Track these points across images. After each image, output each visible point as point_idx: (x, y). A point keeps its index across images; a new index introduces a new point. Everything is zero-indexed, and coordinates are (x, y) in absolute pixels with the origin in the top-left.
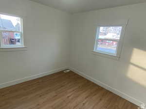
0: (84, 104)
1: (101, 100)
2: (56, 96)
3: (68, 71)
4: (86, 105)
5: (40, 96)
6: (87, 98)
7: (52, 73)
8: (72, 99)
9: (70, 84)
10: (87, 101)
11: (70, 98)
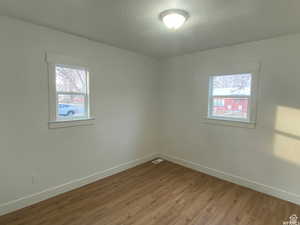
0: (209, 210)
1: (235, 201)
2: (155, 201)
3: (160, 160)
4: (213, 211)
5: (128, 204)
6: (213, 201)
7: (130, 167)
8: (185, 204)
9: (172, 182)
10: (213, 205)
11: (181, 203)
